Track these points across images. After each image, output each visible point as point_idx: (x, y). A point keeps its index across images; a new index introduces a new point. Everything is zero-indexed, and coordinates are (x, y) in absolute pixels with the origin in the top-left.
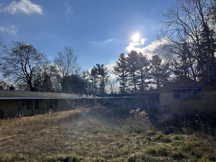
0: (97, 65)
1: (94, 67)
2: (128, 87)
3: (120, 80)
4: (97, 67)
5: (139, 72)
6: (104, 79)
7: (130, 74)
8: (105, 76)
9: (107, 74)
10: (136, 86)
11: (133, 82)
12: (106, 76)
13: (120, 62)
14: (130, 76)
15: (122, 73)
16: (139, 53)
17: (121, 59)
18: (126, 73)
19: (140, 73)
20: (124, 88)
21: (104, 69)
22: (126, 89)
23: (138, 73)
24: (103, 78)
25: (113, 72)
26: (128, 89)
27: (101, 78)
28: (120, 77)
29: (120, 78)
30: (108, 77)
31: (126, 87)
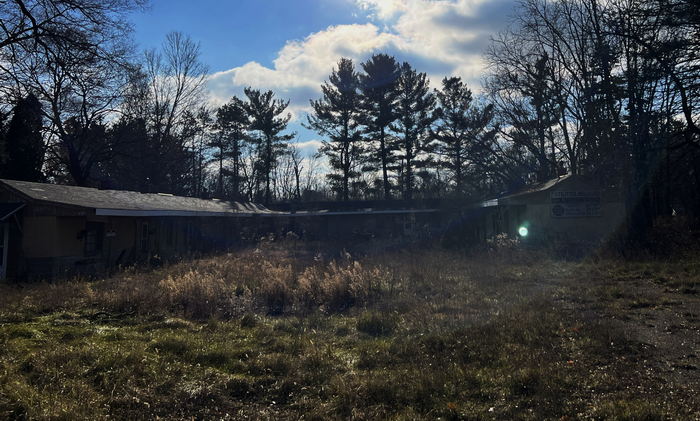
0: (247, 92)
1: (235, 98)
2: (359, 174)
3: (335, 149)
4: (246, 100)
5: (398, 127)
6: (273, 144)
7: (367, 131)
8: (276, 133)
9: (282, 128)
10: (388, 172)
11: (377, 160)
12: (278, 135)
13: (335, 88)
14: (367, 140)
15: (340, 128)
16: (401, 64)
17: (339, 79)
18: (353, 127)
19: (401, 131)
20: (346, 179)
21: (273, 108)
22: (354, 184)
23: (396, 130)
24: (269, 142)
25: (310, 122)
26: (359, 183)
27: (260, 141)
28: (335, 139)
29: (336, 144)
30: (287, 138)
31: (353, 175)
